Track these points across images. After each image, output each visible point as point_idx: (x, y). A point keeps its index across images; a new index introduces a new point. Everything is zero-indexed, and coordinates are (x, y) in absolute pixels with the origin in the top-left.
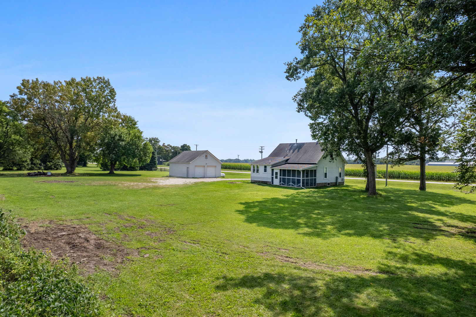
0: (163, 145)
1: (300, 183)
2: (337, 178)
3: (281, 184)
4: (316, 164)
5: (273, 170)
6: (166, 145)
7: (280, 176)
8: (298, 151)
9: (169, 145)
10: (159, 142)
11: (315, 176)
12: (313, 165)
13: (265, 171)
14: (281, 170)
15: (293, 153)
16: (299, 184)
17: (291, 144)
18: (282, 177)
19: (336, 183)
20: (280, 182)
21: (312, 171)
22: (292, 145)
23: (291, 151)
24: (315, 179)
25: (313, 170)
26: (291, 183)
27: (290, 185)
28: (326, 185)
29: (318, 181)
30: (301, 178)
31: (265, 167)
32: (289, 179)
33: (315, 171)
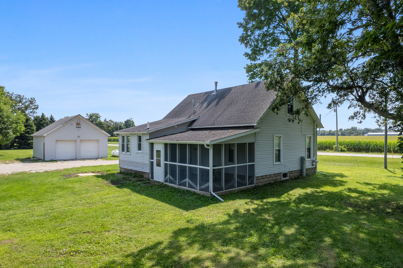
0: (104, 121)
1: (208, 181)
2: (302, 160)
3: (166, 181)
4: (252, 127)
5: (152, 145)
6: (108, 120)
7: (166, 160)
8: (217, 104)
9: (111, 120)
10: (99, 117)
11: (252, 159)
12: (246, 130)
13: (140, 148)
14: (166, 145)
15: (207, 107)
16: (206, 185)
17: (206, 93)
18: (168, 163)
19: (301, 171)
20: (166, 175)
21: (241, 146)
22: (208, 94)
23: (205, 105)
24: (252, 168)
25: (244, 144)
26: (187, 180)
27: (184, 185)
28: (278, 177)
29: (260, 171)
30: (210, 168)
31: (140, 138)
32: (183, 169)
33: (252, 145)
